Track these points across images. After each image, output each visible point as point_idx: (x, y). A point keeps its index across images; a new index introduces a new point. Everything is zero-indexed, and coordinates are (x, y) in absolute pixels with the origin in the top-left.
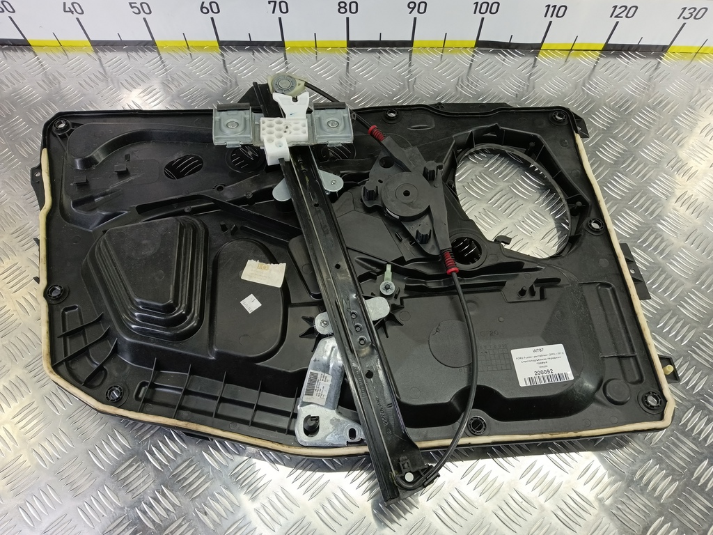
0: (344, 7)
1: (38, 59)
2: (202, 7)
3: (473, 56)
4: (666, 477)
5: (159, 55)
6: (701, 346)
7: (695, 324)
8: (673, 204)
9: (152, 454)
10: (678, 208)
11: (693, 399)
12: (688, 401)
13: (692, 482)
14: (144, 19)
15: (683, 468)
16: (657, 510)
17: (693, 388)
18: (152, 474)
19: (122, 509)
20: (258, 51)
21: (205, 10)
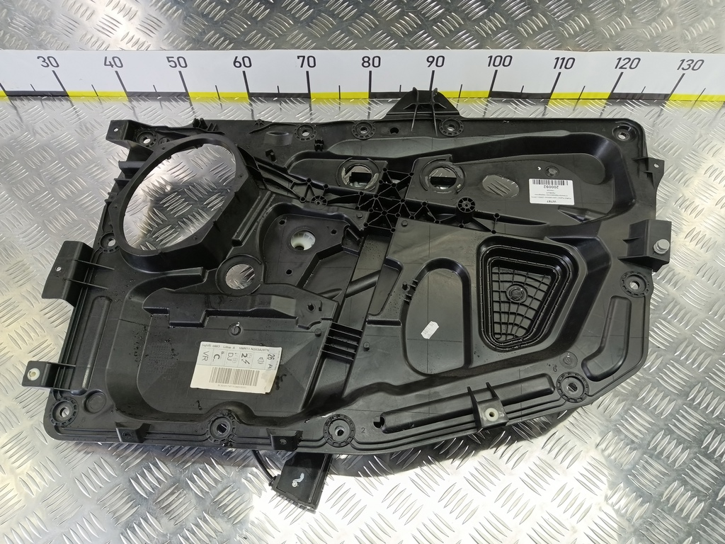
0: (368, 62)
1: (75, 109)
2: (235, 62)
3: (487, 105)
4: (691, 498)
5: (191, 105)
6: (717, 372)
7: (711, 352)
8: (683, 240)
9: (194, 481)
10: (687, 244)
11: (712, 423)
12: (709, 424)
13: (718, 502)
14: (180, 72)
15: (707, 489)
16: (685, 530)
17: (713, 412)
18: (194, 501)
19: (165, 535)
20: (286, 102)
21: (238, 64)
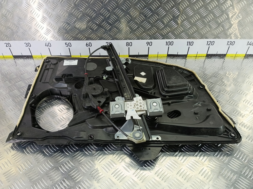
0: (128, 44)
1: (34, 60)
2: (87, 44)
3: (167, 58)
9: (61, 167)
14: (69, 48)
18: (60, 174)
19: (48, 186)
21: (87, 45)
